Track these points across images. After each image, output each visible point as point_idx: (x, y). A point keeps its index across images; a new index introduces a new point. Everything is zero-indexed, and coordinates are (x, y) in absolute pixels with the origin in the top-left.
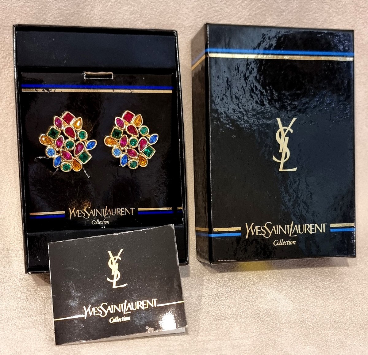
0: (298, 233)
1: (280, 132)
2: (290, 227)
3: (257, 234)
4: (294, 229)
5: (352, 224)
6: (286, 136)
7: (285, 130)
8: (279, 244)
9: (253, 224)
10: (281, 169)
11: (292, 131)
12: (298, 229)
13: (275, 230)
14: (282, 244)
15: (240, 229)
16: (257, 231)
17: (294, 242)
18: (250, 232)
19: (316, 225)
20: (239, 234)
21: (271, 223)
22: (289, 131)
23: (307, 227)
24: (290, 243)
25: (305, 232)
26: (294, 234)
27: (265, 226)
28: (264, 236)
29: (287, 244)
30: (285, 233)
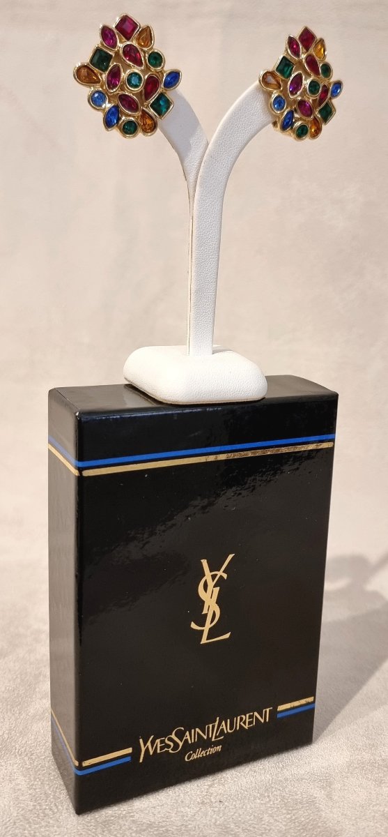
0: (226, 732)
1: (206, 580)
2: (213, 727)
3: (158, 751)
4: (221, 727)
5: (310, 699)
6: (215, 586)
7: (214, 577)
8: (195, 756)
9: (152, 737)
10: (204, 641)
11: (225, 576)
12: (226, 727)
13: (188, 737)
14: (199, 756)
15: (130, 750)
16: (159, 746)
17: (219, 748)
18: (147, 750)
19: (256, 714)
20: (128, 759)
21: (182, 728)
22: (221, 576)
23: (241, 719)
24: (212, 751)
25: (238, 728)
26: (220, 736)
27: (173, 736)
28: (171, 751)
29: (208, 753)
30: (205, 737)
